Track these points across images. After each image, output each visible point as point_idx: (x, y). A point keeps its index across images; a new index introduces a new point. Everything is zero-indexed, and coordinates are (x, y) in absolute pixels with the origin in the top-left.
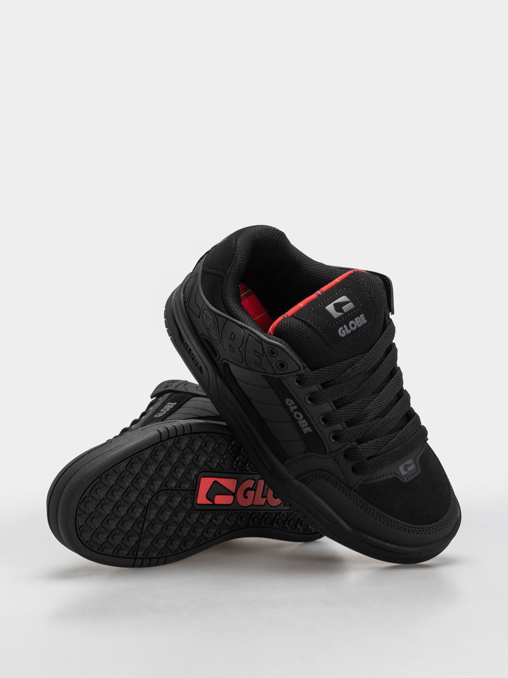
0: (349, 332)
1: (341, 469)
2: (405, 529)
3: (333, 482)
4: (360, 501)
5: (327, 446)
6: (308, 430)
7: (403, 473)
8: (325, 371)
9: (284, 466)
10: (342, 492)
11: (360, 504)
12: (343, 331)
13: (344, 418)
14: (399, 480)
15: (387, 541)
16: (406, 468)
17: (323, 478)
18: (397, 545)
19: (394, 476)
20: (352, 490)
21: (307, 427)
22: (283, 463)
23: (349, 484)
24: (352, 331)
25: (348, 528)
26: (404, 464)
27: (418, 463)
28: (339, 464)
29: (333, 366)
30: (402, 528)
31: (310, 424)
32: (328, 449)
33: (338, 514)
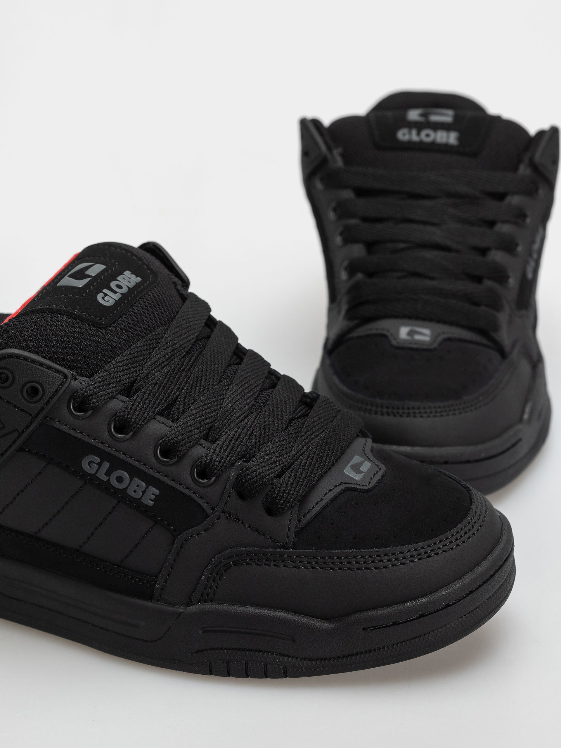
0: (117, 297)
1: (250, 526)
2: (418, 555)
3: (250, 560)
4: (314, 558)
5: (200, 501)
6: (153, 494)
7: (357, 477)
8: (114, 368)
9: (158, 601)
10: (276, 566)
11: (317, 563)
12: (107, 298)
13: (196, 431)
14: (357, 491)
15: (404, 602)
16: (356, 468)
17: (231, 566)
18: (425, 595)
19: (343, 487)
20: (288, 548)
21: (147, 488)
22: (150, 597)
23: (278, 542)
24: (121, 294)
25: (326, 625)
26: (349, 465)
27: (372, 458)
28: (239, 520)
29: (123, 356)
30: (411, 556)
31: (150, 481)
32: (205, 506)
33: (295, 612)
